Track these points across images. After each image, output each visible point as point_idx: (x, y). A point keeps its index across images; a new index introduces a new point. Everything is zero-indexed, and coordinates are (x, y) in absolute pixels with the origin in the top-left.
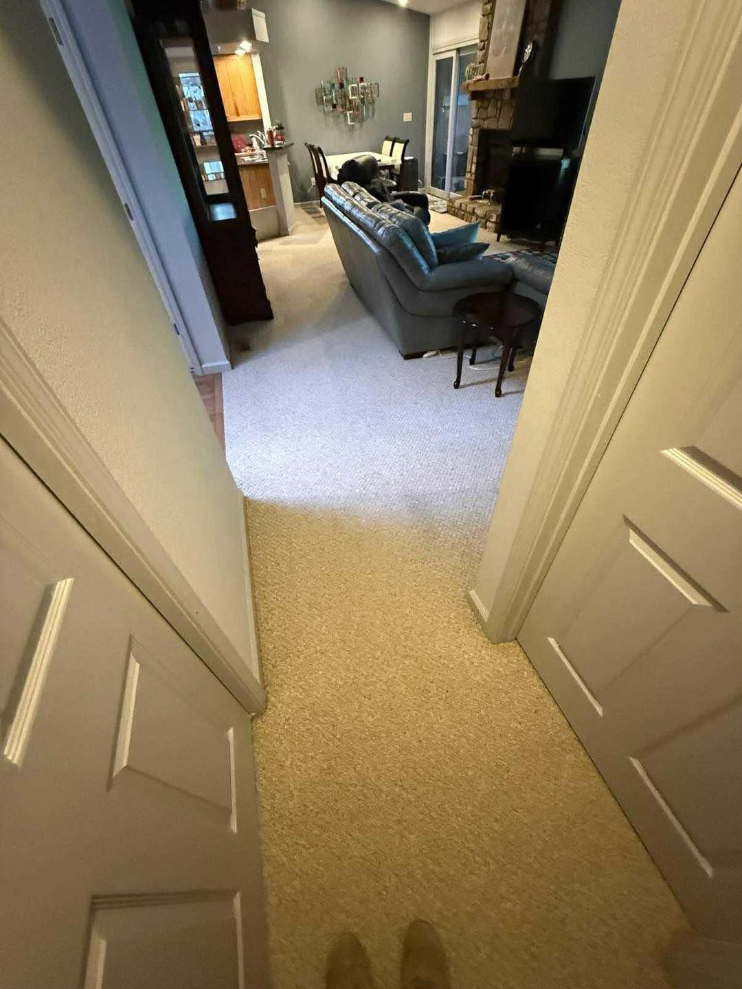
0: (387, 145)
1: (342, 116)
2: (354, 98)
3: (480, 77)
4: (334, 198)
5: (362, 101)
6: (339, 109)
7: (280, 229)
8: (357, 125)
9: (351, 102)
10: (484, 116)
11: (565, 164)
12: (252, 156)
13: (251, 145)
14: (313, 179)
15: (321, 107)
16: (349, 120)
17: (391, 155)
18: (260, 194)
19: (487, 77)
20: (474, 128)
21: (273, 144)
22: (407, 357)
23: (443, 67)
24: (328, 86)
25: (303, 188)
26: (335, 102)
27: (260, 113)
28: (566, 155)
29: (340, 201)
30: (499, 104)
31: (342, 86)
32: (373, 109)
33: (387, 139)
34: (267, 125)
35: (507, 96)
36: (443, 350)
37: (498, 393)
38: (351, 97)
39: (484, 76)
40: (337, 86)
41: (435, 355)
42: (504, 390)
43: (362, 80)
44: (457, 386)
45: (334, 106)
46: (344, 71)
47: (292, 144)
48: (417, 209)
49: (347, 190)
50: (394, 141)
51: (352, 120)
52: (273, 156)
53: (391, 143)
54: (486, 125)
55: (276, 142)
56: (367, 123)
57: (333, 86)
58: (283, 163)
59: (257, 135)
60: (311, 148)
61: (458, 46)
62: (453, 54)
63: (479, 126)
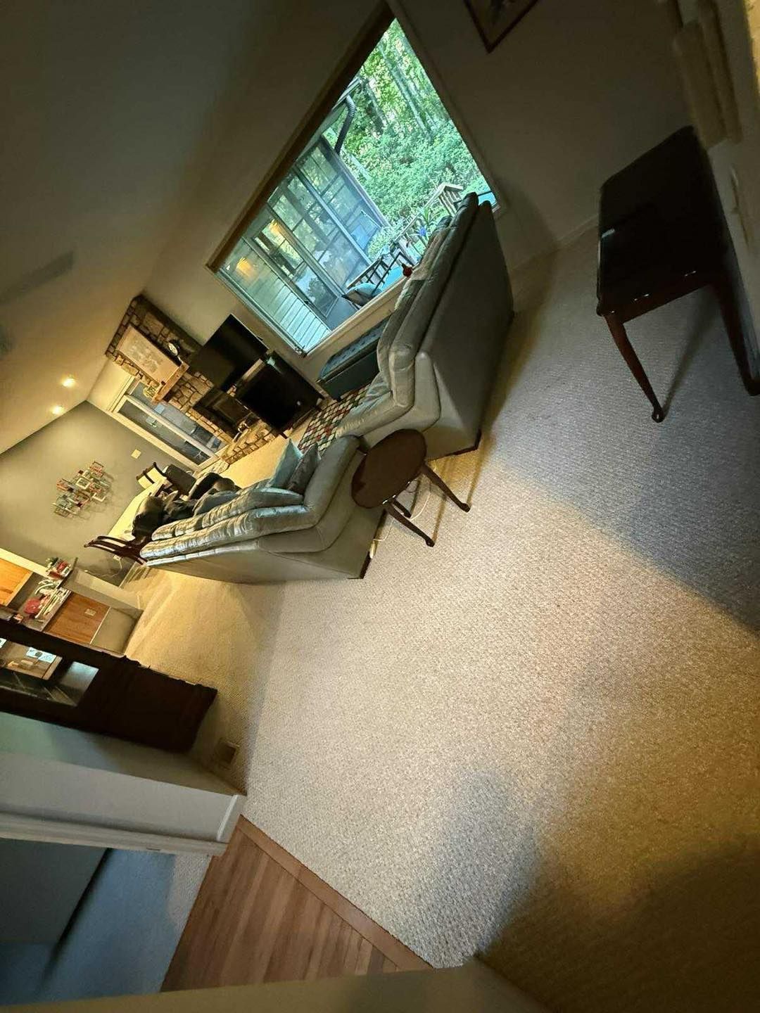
0: (143, 481)
1: (93, 504)
2: (87, 486)
3: (158, 389)
4: (158, 554)
5: (95, 481)
6: (84, 502)
7: (131, 617)
8: (109, 495)
9: (88, 490)
10: (187, 400)
11: (271, 362)
12: (52, 601)
13: (43, 596)
14: (116, 557)
15: (70, 516)
16: (99, 500)
17: (153, 482)
18: (89, 617)
19: (163, 383)
20: (187, 412)
21: (61, 577)
22: (362, 576)
23: (127, 411)
24: (61, 501)
25: (114, 571)
26: (77, 503)
27: (28, 571)
28: (264, 359)
29: (168, 550)
30: (188, 385)
31: (71, 490)
32: (109, 476)
33: (138, 478)
34: (41, 570)
35: (189, 377)
36: (376, 535)
37: (465, 508)
38: (85, 488)
39: (161, 385)
40: (68, 494)
41: (376, 546)
42: (463, 501)
43: (81, 472)
44: (430, 543)
45: (79, 505)
46: (62, 482)
47: (77, 559)
48: (215, 486)
49: (162, 537)
50: (145, 473)
51: (101, 497)
52: (69, 584)
53: (144, 477)
54: (193, 402)
55: (62, 573)
56: (114, 487)
57: (65, 497)
58: (83, 577)
59: (41, 585)
60: (92, 544)
61: (124, 392)
62: (126, 398)
63: (190, 407)
